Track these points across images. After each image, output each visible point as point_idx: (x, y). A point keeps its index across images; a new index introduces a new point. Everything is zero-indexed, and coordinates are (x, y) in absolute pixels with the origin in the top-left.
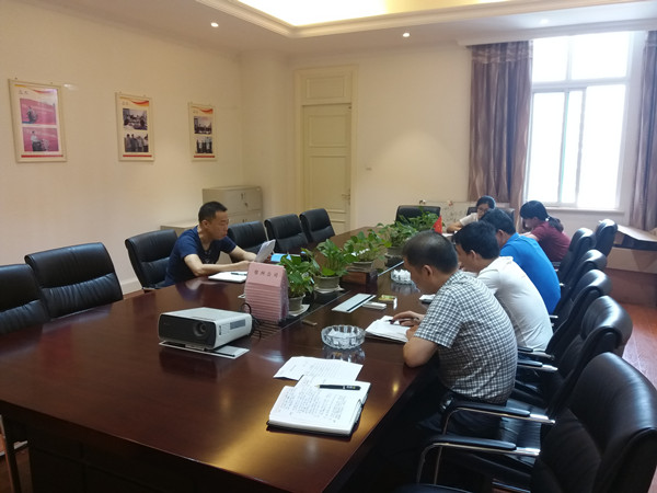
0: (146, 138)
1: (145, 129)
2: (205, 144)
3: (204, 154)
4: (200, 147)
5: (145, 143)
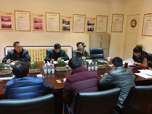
0: (70, 27)
1: (69, 24)
2: (91, 28)
3: (91, 31)
4: (89, 29)
5: (69, 28)
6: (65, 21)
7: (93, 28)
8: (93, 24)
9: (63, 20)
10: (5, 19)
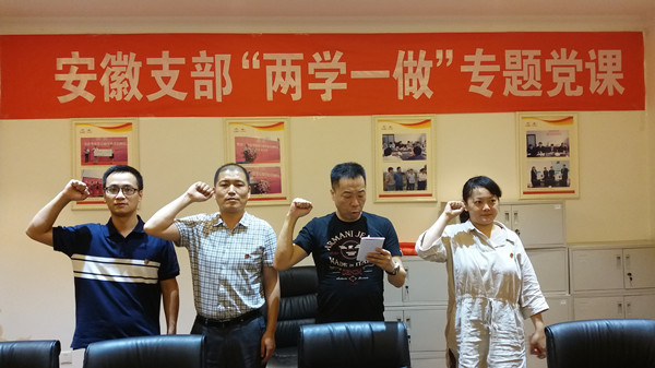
0: (423, 170)
1: (422, 158)
2: (552, 172)
3: (550, 188)
4: (540, 177)
5: (422, 177)
6: (399, 145)
7: (565, 172)
8: (563, 149)
9: (387, 140)
10: (98, 153)
